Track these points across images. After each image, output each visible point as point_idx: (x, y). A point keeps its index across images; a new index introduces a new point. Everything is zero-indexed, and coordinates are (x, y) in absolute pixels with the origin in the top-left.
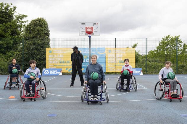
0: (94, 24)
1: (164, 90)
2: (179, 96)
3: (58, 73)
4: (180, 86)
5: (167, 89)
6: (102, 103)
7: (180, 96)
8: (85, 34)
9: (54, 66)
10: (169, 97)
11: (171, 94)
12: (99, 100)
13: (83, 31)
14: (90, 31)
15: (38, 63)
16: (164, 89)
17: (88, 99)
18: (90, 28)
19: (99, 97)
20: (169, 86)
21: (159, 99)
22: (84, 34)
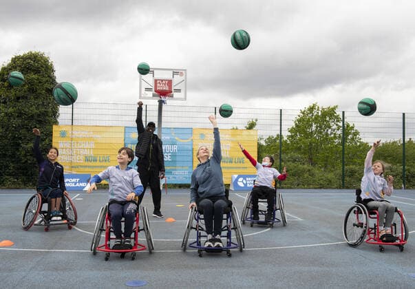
0: (175, 73)
1: (364, 225)
2: (398, 238)
3: (82, 185)
4: (401, 216)
5: (372, 222)
6: (233, 254)
7: (400, 238)
8: (154, 96)
9: (72, 167)
10: (376, 242)
11: (381, 235)
12: (225, 246)
13: (147, 89)
14: (164, 89)
15: (29, 162)
16: (364, 222)
17: (198, 243)
18: (164, 82)
19: (224, 240)
20: (376, 216)
21: (354, 246)
22: (151, 96)
